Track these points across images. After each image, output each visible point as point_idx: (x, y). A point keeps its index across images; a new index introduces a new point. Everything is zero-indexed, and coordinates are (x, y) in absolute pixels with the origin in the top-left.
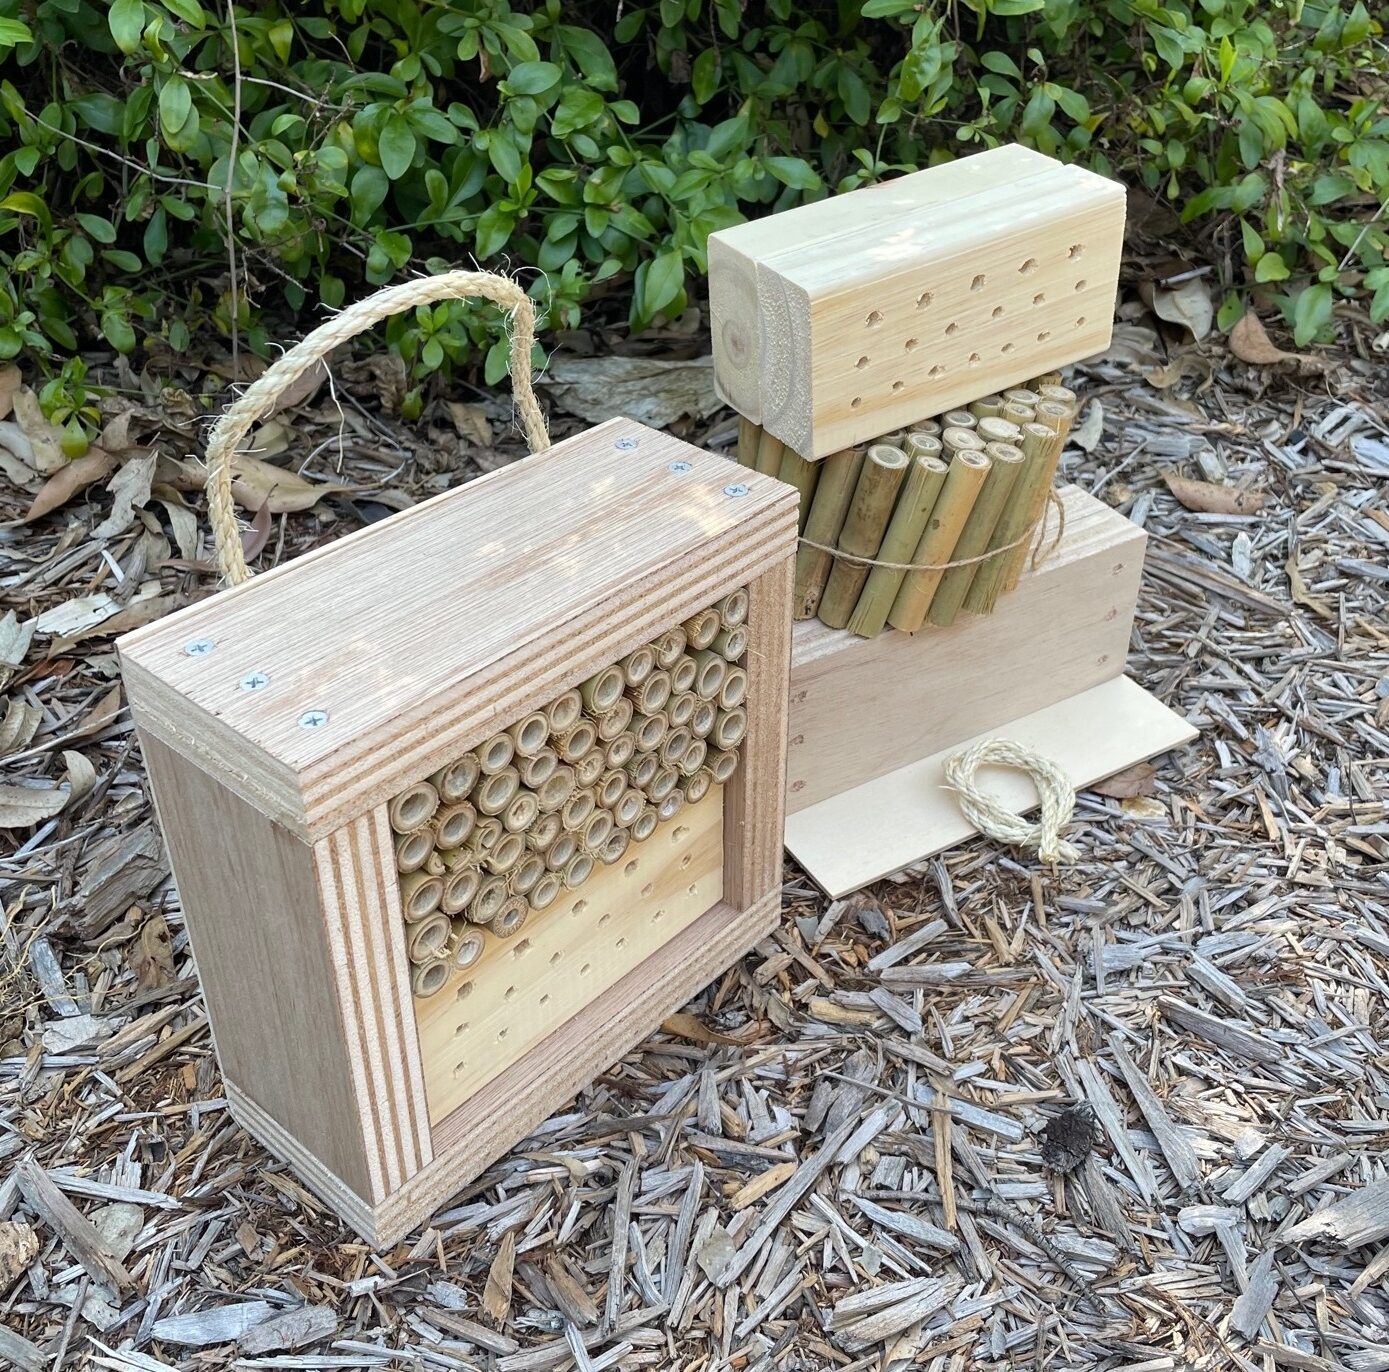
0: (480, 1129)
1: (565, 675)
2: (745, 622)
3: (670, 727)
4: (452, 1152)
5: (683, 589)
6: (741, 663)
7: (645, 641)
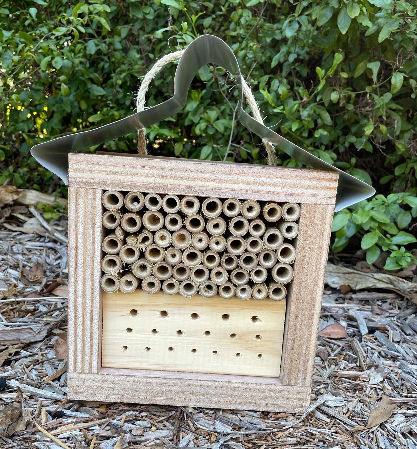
0: (121, 378)
1: (192, 187)
2: (297, 222)
3: (246, 251)
4: (107, 377)
5: (260, 184)
6: (293, 242)
7: (236, 197)
